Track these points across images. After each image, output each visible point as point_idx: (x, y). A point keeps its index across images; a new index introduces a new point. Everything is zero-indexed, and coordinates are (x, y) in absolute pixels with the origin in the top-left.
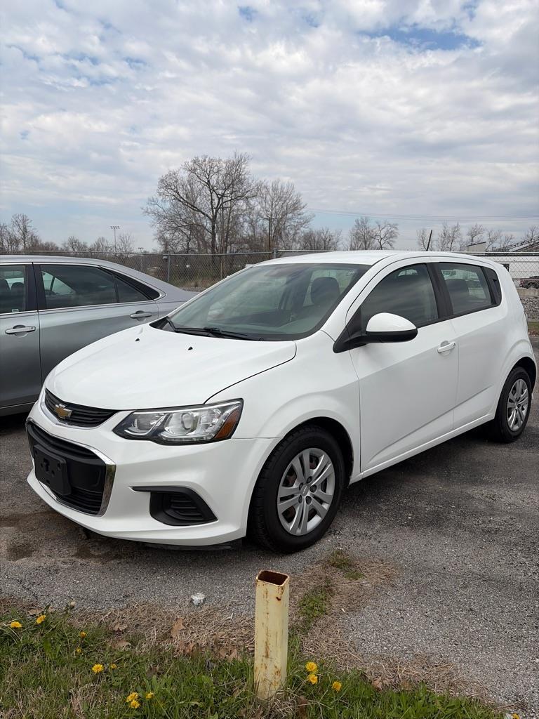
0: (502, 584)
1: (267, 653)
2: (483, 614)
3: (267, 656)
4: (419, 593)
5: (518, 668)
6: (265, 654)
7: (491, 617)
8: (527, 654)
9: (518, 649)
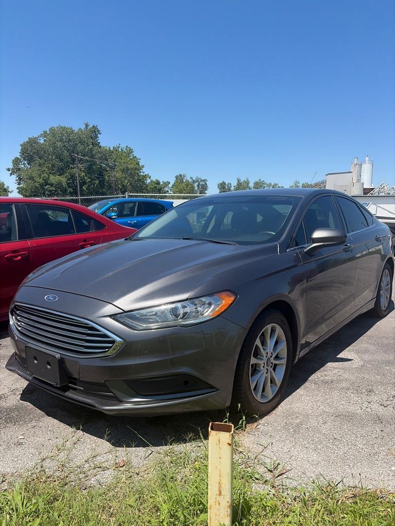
0: (349, 417)
1: (220, 491)
2: (344, 441)
3: (220, 494)
4: (295, 431)
5: (383, 476)
6: (218, 493)
7: (351, 442)
8: (385, 465)
9: (377, 462)
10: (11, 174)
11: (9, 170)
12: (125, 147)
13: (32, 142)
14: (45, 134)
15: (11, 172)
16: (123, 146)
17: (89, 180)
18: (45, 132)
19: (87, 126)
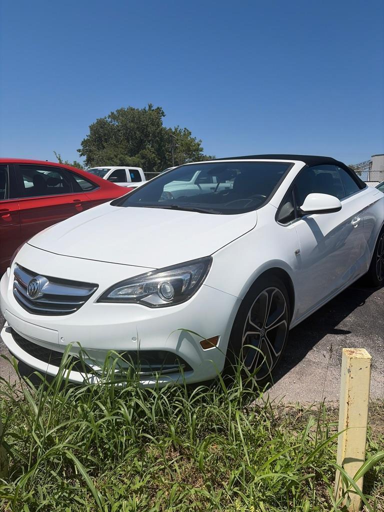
10: (81, 155)
11: (79, 151)
12: (184, 129)
13: (101, 124)
14: (113, 116)
15: (81, 153)
16: (182, 127)
17: (160, 161)
18: (112, 113)
19: (150, 106)
